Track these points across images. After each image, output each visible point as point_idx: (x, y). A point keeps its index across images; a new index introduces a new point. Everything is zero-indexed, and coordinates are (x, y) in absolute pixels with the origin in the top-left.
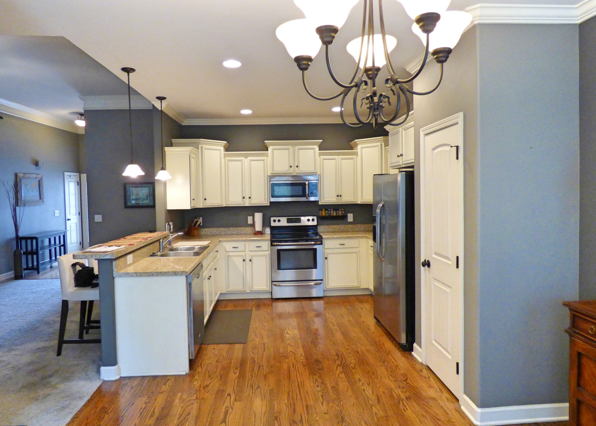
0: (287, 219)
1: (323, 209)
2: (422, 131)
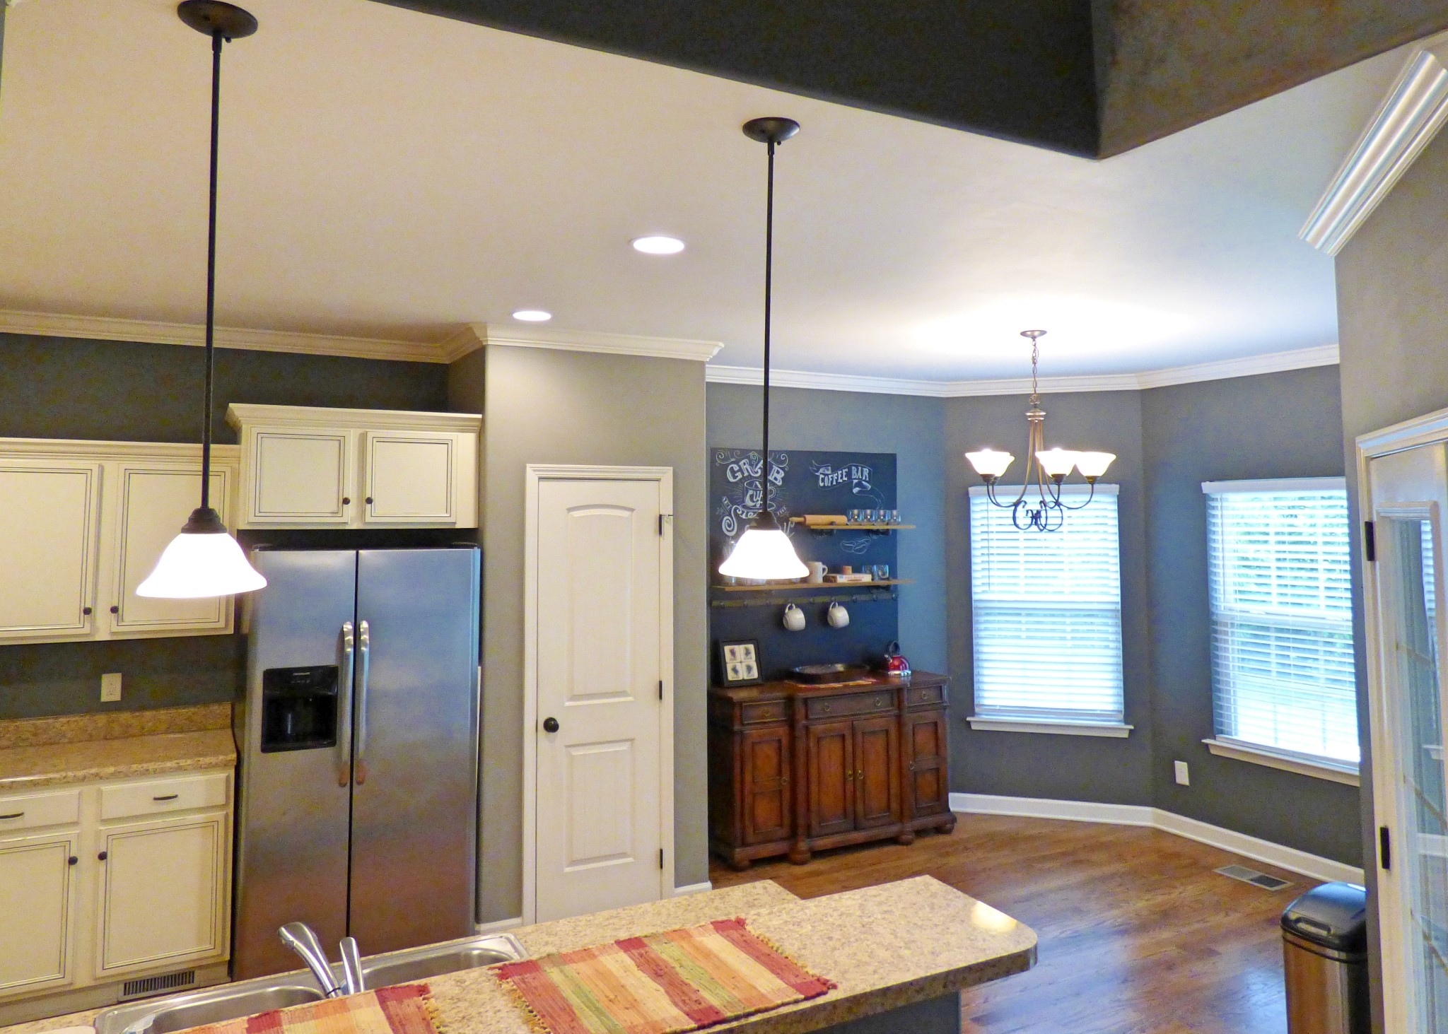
2: (535, 471)
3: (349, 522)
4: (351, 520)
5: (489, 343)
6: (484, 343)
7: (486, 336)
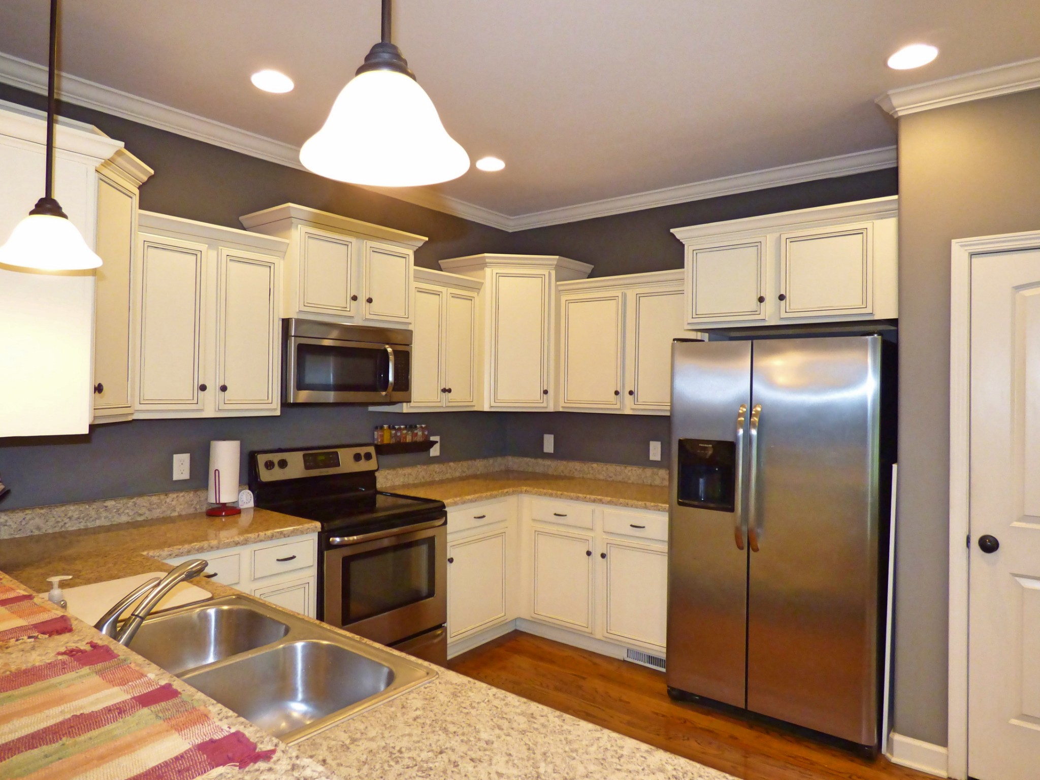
0: (304, 456)
1: (386, 426)
2: (962, 246)
3: (767, 319)
4: (770, 315)
5: (900, 114)
6: (895, 117)
7: (894, 108)
